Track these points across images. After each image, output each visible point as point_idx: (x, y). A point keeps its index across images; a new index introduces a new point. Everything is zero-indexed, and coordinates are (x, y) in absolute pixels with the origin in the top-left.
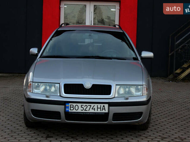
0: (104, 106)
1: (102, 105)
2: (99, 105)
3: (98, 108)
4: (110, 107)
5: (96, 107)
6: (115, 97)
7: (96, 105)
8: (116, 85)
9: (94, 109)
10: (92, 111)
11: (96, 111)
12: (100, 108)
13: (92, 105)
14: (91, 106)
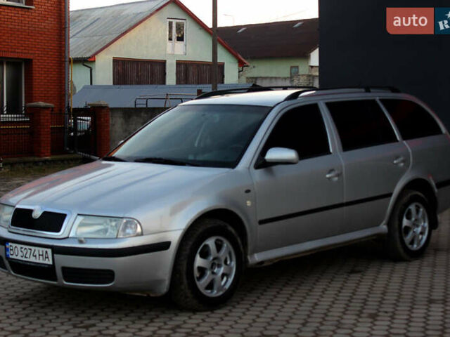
0: (46, 252)
1: (45, 250)
2: (41, 249)
3: (40, 255)
4: (55, 255)
5: (36, 253)
6: (68, 238)
7: (37, 249)
8: (79, 215)
9: (35, 256)
10: (32, 259)
11: (38, 261)
12: (43, 255)
13: (33, 248)
14: (31, 249)
